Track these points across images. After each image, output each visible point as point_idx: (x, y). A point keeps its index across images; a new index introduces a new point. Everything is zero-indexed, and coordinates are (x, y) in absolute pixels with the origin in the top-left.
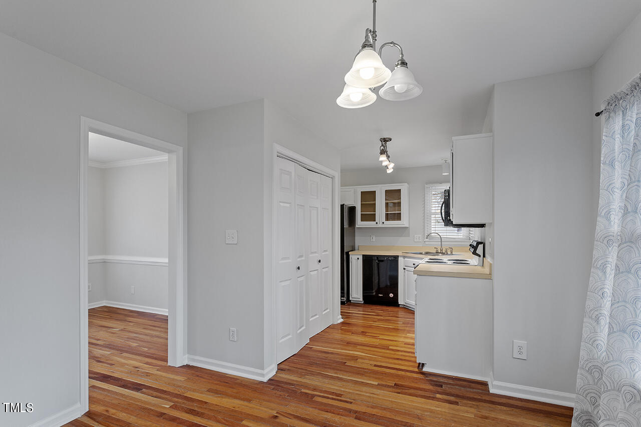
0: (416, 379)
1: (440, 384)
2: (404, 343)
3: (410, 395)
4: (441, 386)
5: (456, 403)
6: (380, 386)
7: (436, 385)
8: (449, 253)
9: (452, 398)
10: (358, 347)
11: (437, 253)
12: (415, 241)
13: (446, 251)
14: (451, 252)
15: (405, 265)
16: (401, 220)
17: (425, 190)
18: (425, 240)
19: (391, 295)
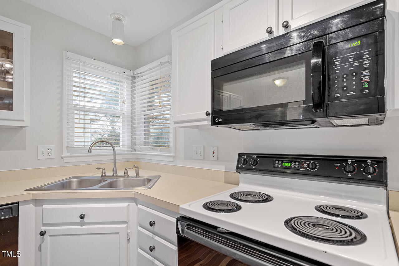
11: (104, 177)
12: (40, 157)
13: (126, 173)
14: (137, 174)
15: (44, 222)
16: (12, 111)
17: (64, 62)
18: (63, 155)
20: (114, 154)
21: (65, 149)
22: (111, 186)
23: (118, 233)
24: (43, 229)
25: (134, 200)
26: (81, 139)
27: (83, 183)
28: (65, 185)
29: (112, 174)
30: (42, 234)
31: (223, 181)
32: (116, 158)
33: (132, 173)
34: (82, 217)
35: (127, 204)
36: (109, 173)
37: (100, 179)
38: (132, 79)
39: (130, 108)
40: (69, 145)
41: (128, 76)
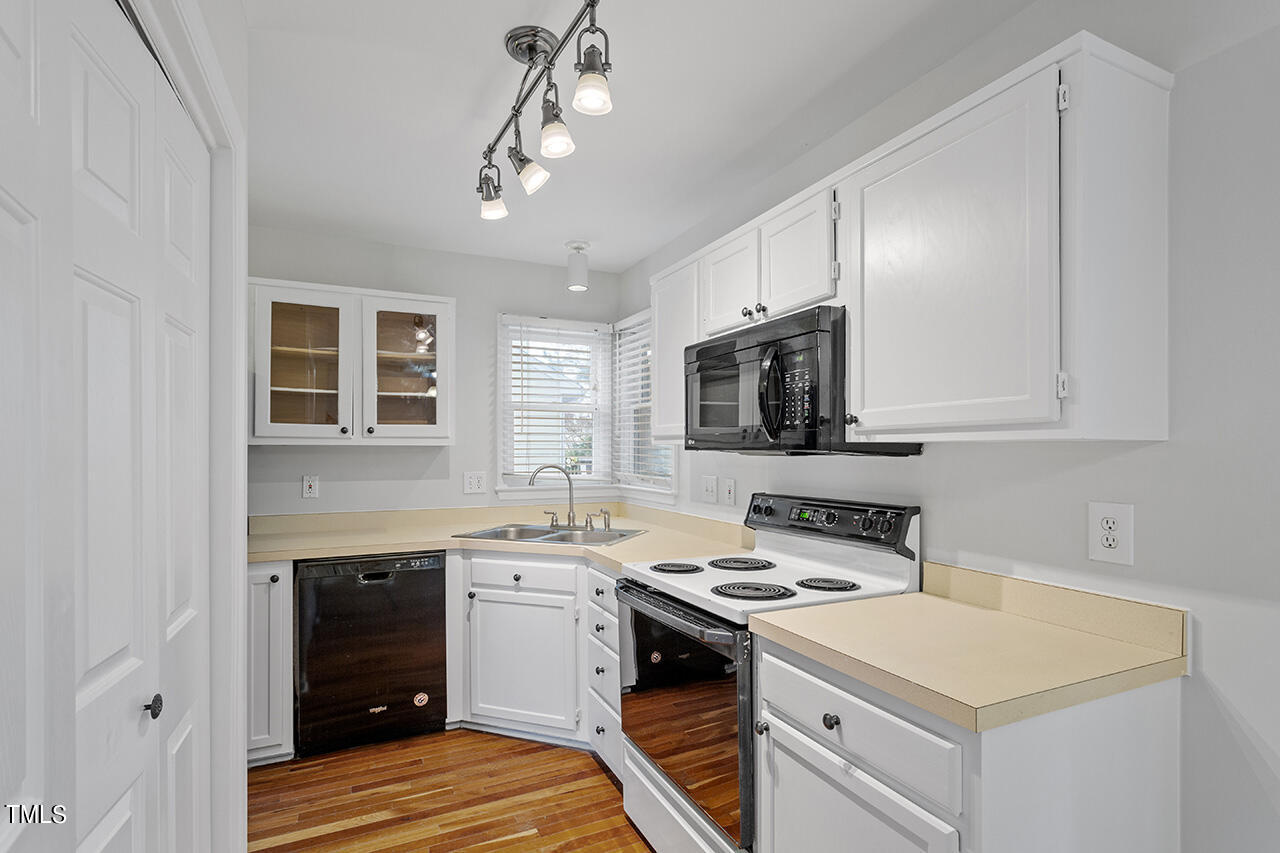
8: (600, 526)
11: (555, 527)
12: (467, 491)
13: (589, 522)
14: (607, 525)
15: (474, 581)
16: (435, 423)
17: (499, 332)
18: (497, 488)
19: (421, 699)
20: (570, 489)
21: (500, 477)
22: (563, 539)
23: (562, 608)
24: (473, 590)
25: (585, 560)
26: (524, 460)
27: (523, 533)
28: (500, 535)
29: (567, 523)
30: (472, 596)
31: (740, 544)
32: (575, 496)
33: (599, 524)
34: (517, 578)
35: (574, 566)
36: (563, 522)
37: (549, 529)
38: (613, 340)
39: (608, 397)
40: (506, 472)
41: (605, 334)
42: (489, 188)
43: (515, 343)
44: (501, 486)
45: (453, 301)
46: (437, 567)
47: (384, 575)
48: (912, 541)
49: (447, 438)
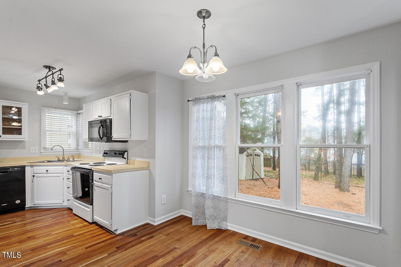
0: (121, 239)
1: (134, 234)
2: (78, 228)
3: (132, 247)
4: (136, 235)
5: (152, 237)
6: (110, 255)
7: (133, 236)
8: (71, 159)
9: (148, 236)
10: (48, 247)
12: (31, 152)
13: (68, 159)
14: (73, 159)
15: (34, 172)
16: (21, 135)
17: (42, 111)
18: (41, 152)
19: (18, 202)
20: (63, 152)
21: (42, 149)
23: (60, 176)
25: (66, 165)
26: (49, 144)
29: (62, 159)
30: (34, 176)
32: (65, 153)
34: (47, 171)
35: (63, 167)
37: (57, 161)
38: (77, 115)
39: (76, 129)
40: (44, 147)
41: (75, 114)
42: (39, 88)
43: (47, 115)
44: (42, 151)
45: (27, 104)
46: (23, 170)
47: (7, 172)
48: (125, 156)
49: (25, 138)
